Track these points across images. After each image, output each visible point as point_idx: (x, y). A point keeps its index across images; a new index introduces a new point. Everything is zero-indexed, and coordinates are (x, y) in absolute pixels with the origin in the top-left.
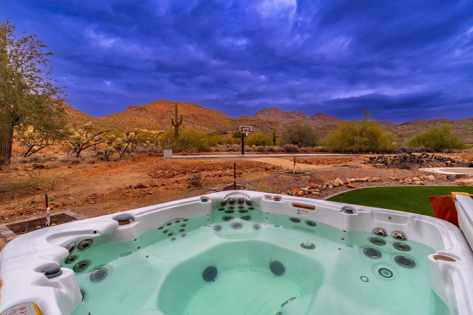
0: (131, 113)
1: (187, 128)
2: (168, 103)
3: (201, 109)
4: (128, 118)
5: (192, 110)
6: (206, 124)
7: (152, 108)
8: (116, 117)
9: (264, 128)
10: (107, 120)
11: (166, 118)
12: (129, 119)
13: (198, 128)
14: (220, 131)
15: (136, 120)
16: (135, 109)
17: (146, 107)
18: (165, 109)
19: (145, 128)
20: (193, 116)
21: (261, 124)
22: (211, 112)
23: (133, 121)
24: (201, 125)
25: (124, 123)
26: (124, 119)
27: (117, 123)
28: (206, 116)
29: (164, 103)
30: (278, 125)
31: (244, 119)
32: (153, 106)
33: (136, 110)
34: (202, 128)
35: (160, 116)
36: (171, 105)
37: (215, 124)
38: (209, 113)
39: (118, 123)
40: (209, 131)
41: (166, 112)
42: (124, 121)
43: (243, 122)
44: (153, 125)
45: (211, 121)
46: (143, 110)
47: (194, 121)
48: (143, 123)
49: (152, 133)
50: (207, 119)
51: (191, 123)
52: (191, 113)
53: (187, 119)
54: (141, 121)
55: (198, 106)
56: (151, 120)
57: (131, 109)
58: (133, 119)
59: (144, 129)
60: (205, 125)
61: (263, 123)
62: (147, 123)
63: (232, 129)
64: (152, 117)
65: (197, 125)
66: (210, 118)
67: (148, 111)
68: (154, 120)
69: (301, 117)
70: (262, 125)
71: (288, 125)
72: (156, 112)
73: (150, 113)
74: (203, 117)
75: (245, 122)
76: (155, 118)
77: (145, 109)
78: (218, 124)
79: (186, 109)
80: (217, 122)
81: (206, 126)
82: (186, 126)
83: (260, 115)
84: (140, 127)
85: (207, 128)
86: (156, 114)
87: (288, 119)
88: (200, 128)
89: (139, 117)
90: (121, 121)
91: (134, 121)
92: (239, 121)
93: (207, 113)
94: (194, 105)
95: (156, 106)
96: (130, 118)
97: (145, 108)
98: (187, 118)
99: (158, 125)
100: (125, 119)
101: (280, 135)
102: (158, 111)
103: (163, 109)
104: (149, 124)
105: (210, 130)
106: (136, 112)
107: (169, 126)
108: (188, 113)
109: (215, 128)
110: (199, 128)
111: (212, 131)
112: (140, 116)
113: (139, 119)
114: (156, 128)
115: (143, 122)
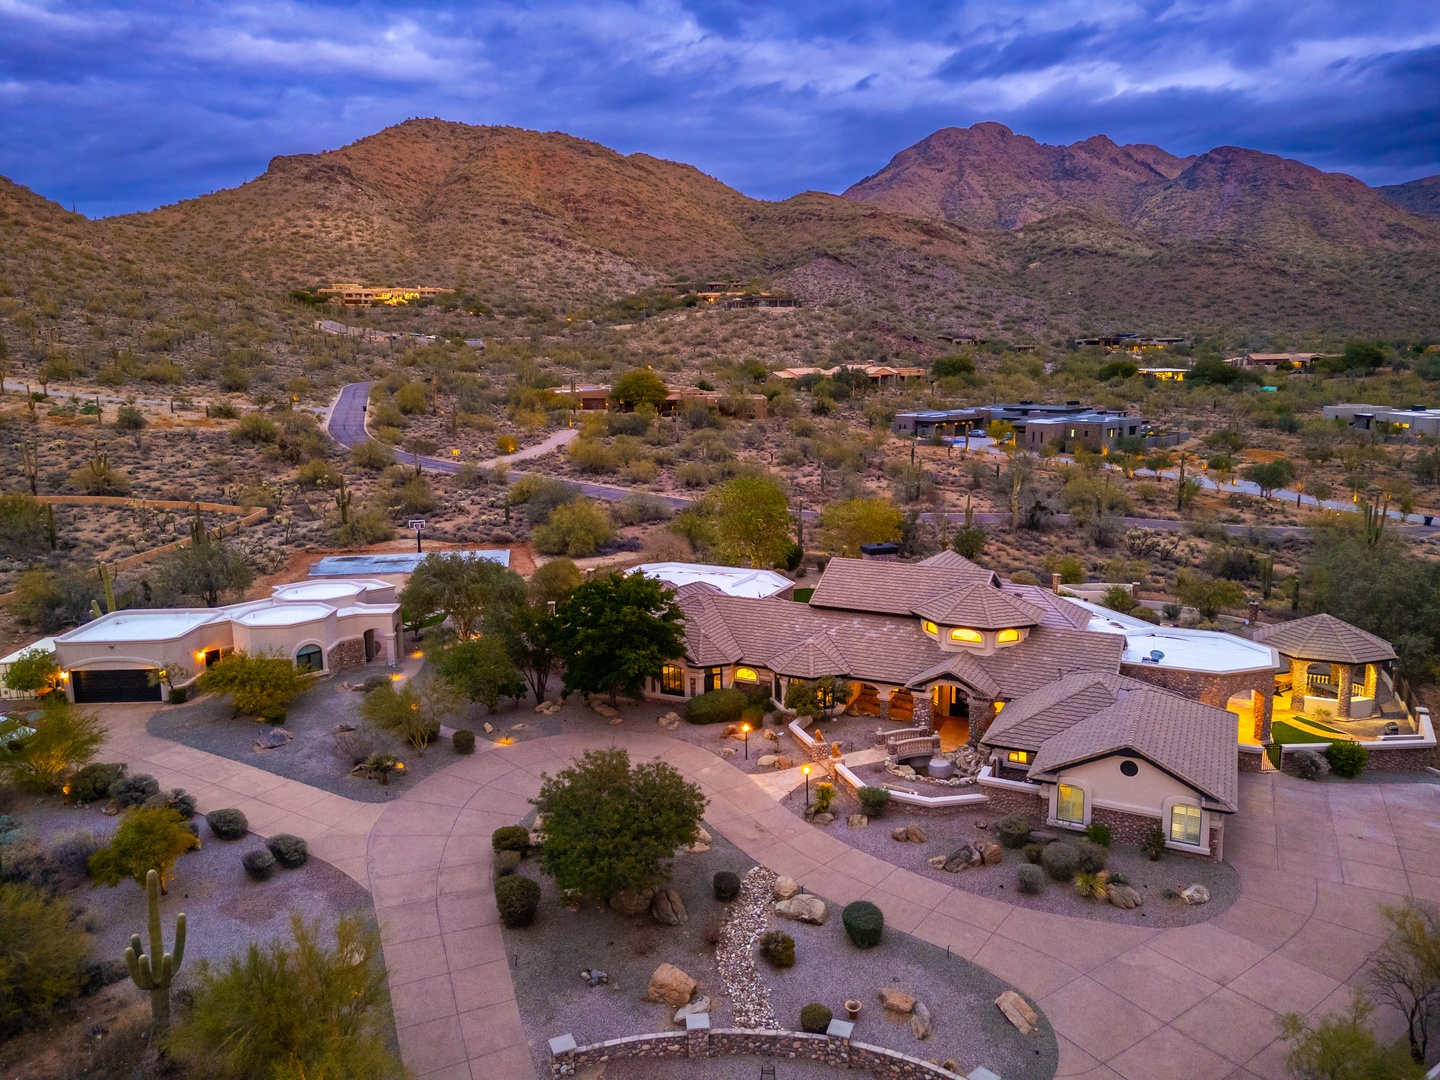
0: (286, 191)
1: (536, 268)
2: (453, 132)
3: (603, 165)
4: (275, 219)
5: (560, 172)
6: (623, 241)
7: (380, 163)
8: (225, 214)
9: (879, 267)
10: (186, 226)
11: (444, 216)
12: (282, 221)
13: (583, 269)
14: (680, 280)
15: (311, 227)
16: (305, 170)
17: (350, 159)
18: (439, 166)
19: (352, 270)
20: (566, 202)
21: (870, 248)
22: (652, 179)
23: (297, 233)
24: (598, 253)
25: (260, 246)
26: (260, 222)
27: (230, 245)
28: (625, 204)
29: (432, 134)
30: (964, 242)
31: (805, 208)
32: (385, 151)
33: (307, 178)
34: (604, 268)
35: (417, 202)
36: (464, 146)
37: (663, 245)
38: (640, 184)
39: (237, 243)
40: (631, 279)
41: (447, 184)
42: (259, 235)
43: (798, 225)
44: (385, 256)
45: (647, 228)
46: (339, 178)
47: (568, 233)
48: (345, 244)
49: (383, 298)
50: (630, 215)
51: (552, 241)
52: (557, 189)
53: (535, 223)
54: (335, 234)
55: (590, 147)
56: (376, 226)
57: (284, 171)
58: (300, 222)
59: (346, 275)
60: (615, 253)
61: (877, 242)
62: (360, 245)
63: (740, 267)
64: (380, 214)
65: (581, 250)
66: (643, 212)
67: (362, 179)
68: (393, 226)
69: (1137, 167)
70: (869, 253)
71: (1021, 235)
72: (398, 186)
73: (371, 191)
74: (610, 205)
75: (808, 225)
76: (397, 216)
77: (346, 173)
78: (681, 245)
79: (535, 165)
80: (675, 230)
81: (620, 254)
82: (533, 258)
83: (913, 169)
84: (330, 265)
85: (626, 268)
86: (400, 194)
87: (1062, 183)
88: (595, 265)
89: (323, 215)
90: (250, 234)
91: (305, 236)
92: (784, 219)
93: (631, 186)
94: (571, 141)
95: (399, 151)
96: (288, 220)
97: (348, 164)
98: (537, 217)
99: (407, 252)
100: (266, 221)
101: (947, 303)
102: (408, 179)
103: (428, 164)
104: (368, 251)
105: (637, 275)
106: (308, 185)
107: (458, 259)
108: (547, 186)
109: (661, 263)
110: (590, 268)
111: (644, 280)
112: (327, 208)
113: (327, 223)
114: (399, 269)
115: (342, 238)
